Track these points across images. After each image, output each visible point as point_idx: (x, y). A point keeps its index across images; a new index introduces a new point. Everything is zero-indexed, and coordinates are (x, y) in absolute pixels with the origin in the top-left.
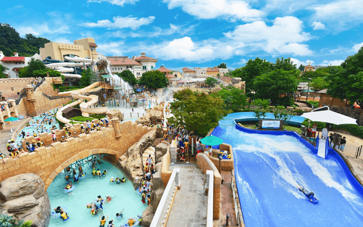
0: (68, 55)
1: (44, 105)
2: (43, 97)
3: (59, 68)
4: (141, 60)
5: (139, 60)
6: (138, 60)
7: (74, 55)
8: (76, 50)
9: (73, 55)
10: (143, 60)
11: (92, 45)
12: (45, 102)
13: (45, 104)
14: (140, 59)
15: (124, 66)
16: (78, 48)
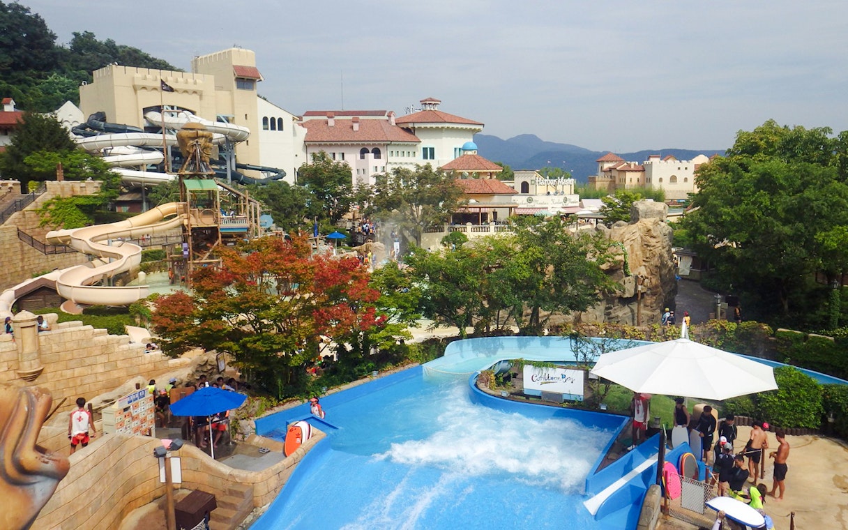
0: (159, 109)
1: (19, 269)
2: (18, 245)
3: (115, 150)
4: (416, 126)
5: (410, 126)
6: (405, 126)
7: (178, 108)
8: (186, 91)
9: (175, 108)
10: (423, 126)
11: (242, 74)
12: (22, 260)
13: (23, 267)
14: (414, 123)
15: (352, 145)
16: (195, 83)
